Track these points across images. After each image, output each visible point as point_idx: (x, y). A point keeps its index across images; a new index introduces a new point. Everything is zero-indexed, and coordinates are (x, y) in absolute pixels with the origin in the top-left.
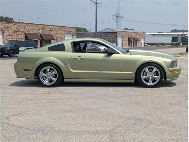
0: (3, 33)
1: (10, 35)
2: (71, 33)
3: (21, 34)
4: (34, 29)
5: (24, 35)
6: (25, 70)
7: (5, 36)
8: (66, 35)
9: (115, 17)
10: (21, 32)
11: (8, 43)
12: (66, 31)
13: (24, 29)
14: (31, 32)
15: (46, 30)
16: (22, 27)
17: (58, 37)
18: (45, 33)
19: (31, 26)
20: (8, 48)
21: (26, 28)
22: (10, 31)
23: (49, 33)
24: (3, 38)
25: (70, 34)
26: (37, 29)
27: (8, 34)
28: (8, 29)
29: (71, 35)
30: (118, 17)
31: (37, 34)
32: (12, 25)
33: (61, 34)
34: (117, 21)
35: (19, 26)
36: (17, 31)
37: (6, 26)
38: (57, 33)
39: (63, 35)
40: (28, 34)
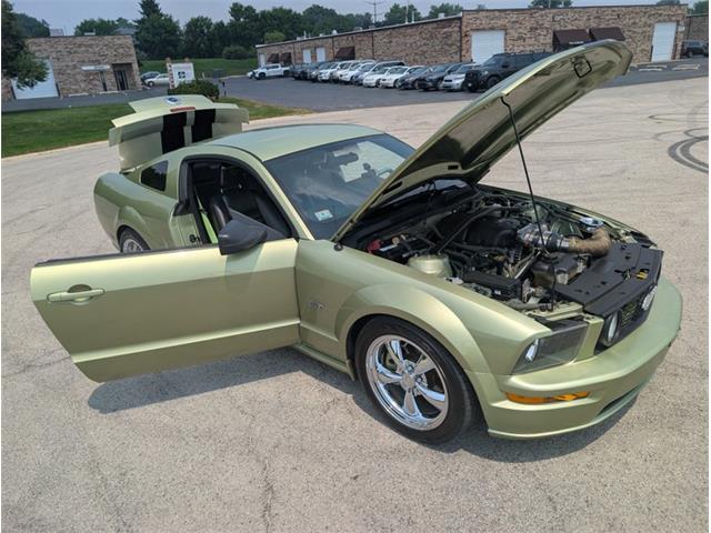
0: (506, 34)
1: (519, 38)
2: (674, 18)
3: (545, 33)
4: (575, 20)
5: (551, 36)
8: (658, 26)
10: (546, 28)
12: (660, 15)
13: (554, 21)
14: (570, 27)
15: (608, 17)
17: (634, 32)
18: (602, 26)
19: (571, 14)
22: (520, 31)
23: (613, 24)
24: (506, 46)
25: (671, 21)
26: (585, 19)
27: (516, 36)
28: (518, 26)
29: (674, 24)
31: (583, 30)
33: (645, 25)
35: (542, 16)
36: (536, 29)
37: (514, 22)
38: (634, 23)
39: (649, 26)
40: (561, 31)
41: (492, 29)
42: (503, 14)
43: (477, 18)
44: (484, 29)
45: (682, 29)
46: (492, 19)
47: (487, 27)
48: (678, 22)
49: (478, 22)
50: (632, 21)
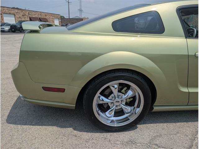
0: (15, 16)
1: (20, 18)
3: (27, 17)
4: (35, 14)
6: (45, 89)
7: (16, 19)
8: (55, 19)
9: (79, 11)
10: (27, 16)
11: (18, 23)
12: (55, 16)
13: (29, 14)
14: (34, 16)
15: (43, 15)
16: (27, 13)
17: (50, 20)
18: (42, 17)
19: (33, 13)
20: (19, 26)
21: (30, 13)
22: (19, 15)
23: (45, 17)
24: (16, 20)
26: (37, 15)
27: (18, 17)
28: (18, 14)
29: (58, 19)
30: (81, 10)
31: (37, 18)
32: (21, 11)
33: (52, 18)
34: (80, 13)
35: (25, 12)
36: (24, 15)
37: (17, 12)
38: (50, 18)
39: (53, 19)
40: (31, 17)
41: (10, 14)
42: (13, 9)
43: (4, 9)
44: (7, 13)
45: (60, 20)
46: (9, 10)
47: (8, 13)
48: (59, 19)
49: (4, 10)
50: (49, 17)
